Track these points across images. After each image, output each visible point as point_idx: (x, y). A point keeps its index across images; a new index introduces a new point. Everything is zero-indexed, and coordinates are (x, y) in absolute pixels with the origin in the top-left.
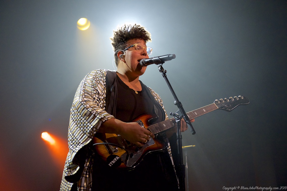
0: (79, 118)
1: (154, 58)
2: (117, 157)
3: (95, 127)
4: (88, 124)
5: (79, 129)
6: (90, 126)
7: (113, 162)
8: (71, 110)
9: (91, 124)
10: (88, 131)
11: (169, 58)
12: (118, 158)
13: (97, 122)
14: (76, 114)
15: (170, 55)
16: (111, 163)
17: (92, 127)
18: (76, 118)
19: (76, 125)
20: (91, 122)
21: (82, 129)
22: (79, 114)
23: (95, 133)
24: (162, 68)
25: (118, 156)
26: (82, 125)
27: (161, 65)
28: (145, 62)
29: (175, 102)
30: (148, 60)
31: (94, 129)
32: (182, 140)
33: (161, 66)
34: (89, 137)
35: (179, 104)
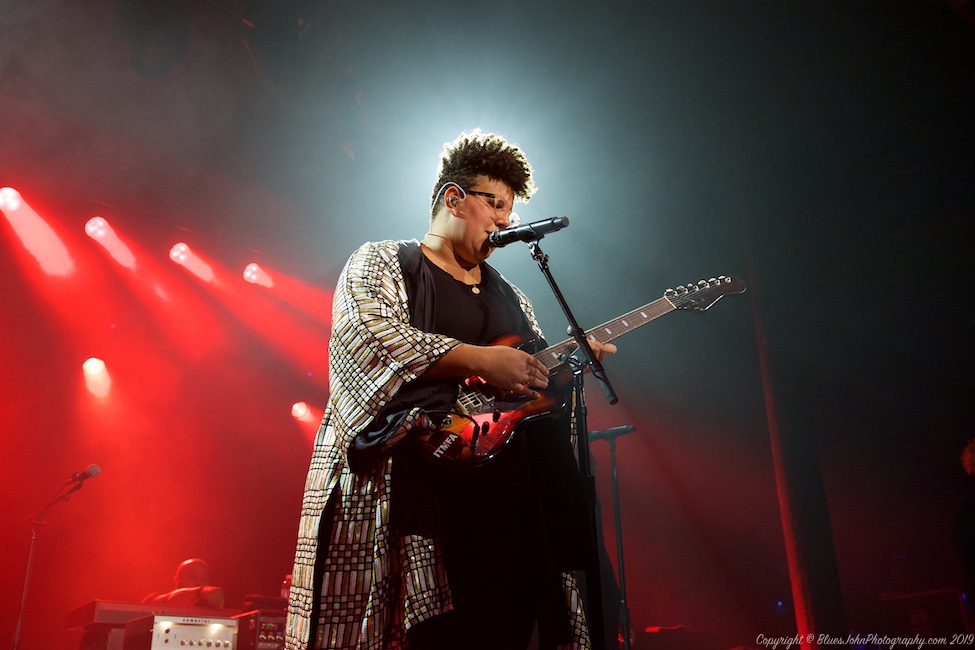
0: (348, 366)
1: (520, 226)
2: (451, 436)
3: (383, 389)
4: (369, 382)
5: (347, 392)
6: (372, 386)
7: (444, 447)
8: (330, 345)
9: (376, 383)
10: (367, 399)
11: (555, 227)
12: (453, 437)
13: (388, 377)
14: (342, 357)
15: (556, 218)
16: (438, 450)
17: (375, 389)
18: (342, 366)
19: (341, 384)
20: (376, 378)
21: (353, 392)
22: (349, 357)
23: (382, 403)
24: (538, 250)
25: (453, 434)
26: (354, 384)
27: (536, 243)
28: (499, 237)
29: (569, 328)
30: (507, 232)
31: (382, 396)
32: (587, 417)
33: (536, 246)
34: (366, 412)
35: (579, 333)
